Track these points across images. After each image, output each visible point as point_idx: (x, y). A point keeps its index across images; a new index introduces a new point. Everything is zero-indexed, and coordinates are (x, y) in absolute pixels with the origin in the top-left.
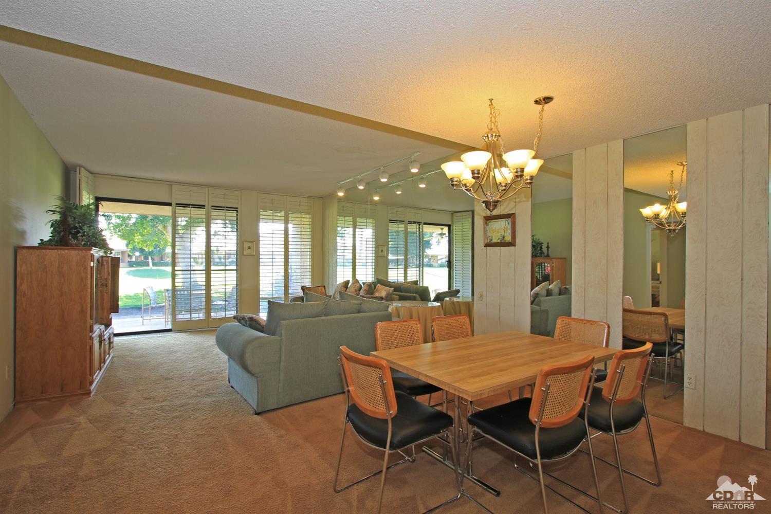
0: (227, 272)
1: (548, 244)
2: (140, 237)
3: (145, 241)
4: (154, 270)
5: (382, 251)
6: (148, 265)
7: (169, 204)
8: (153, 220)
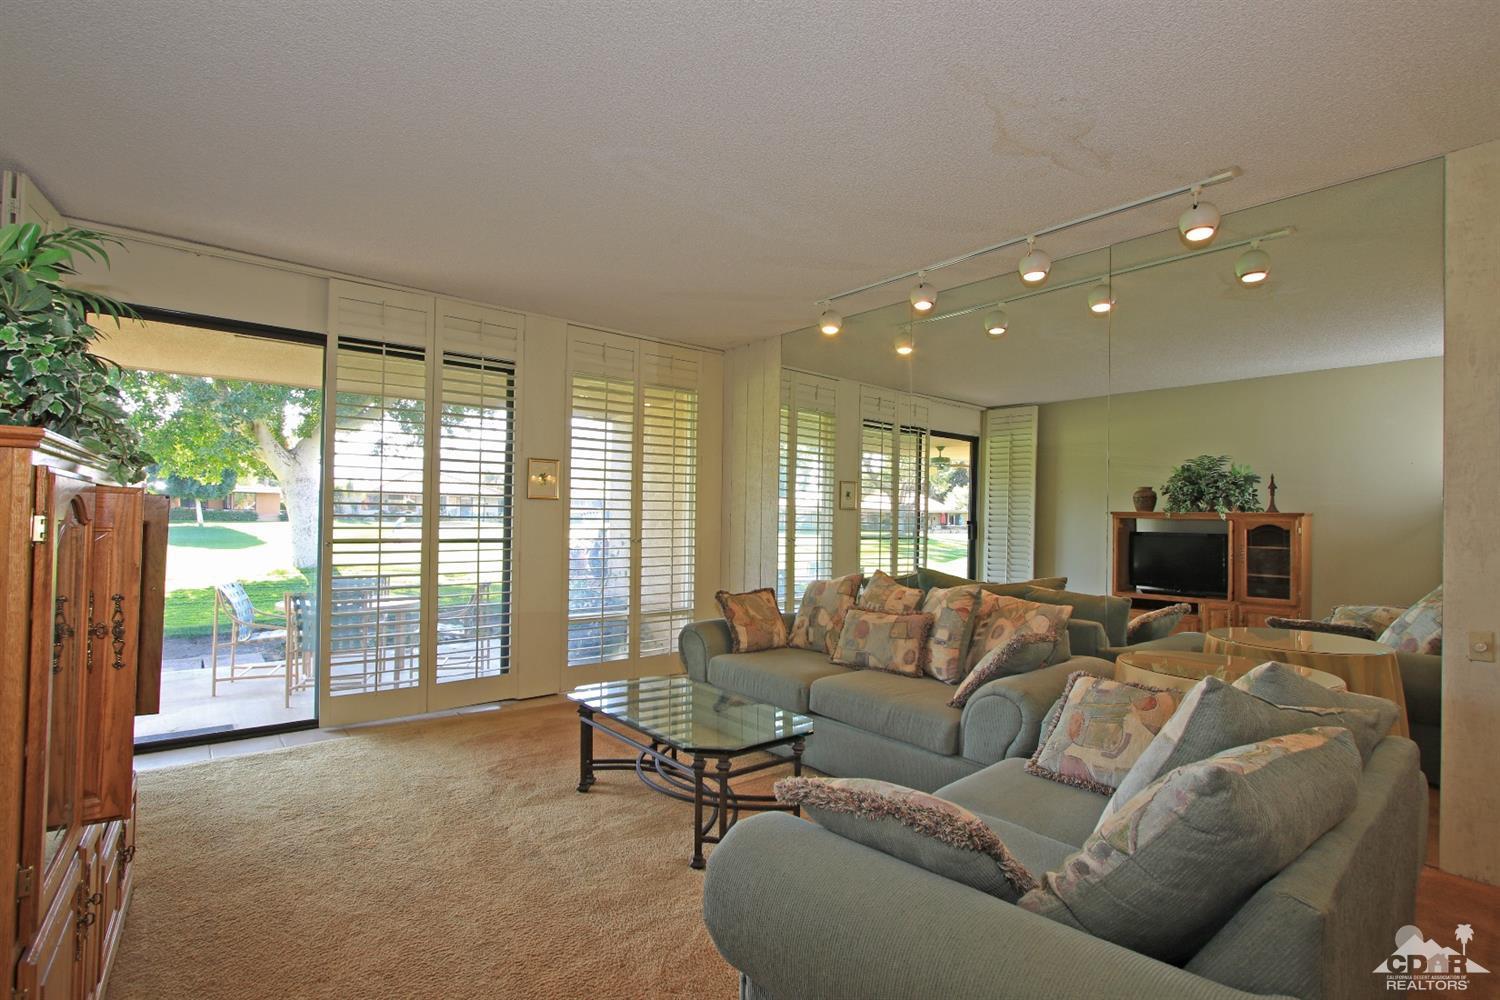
0: (483, 545)
1: (1272, 478)
2: (188, 452)
3: (201, 462)
4: (208, 528)
5: (848, 495)
6: (194, 518)
7: (319, 339)
8: (229, 408)
